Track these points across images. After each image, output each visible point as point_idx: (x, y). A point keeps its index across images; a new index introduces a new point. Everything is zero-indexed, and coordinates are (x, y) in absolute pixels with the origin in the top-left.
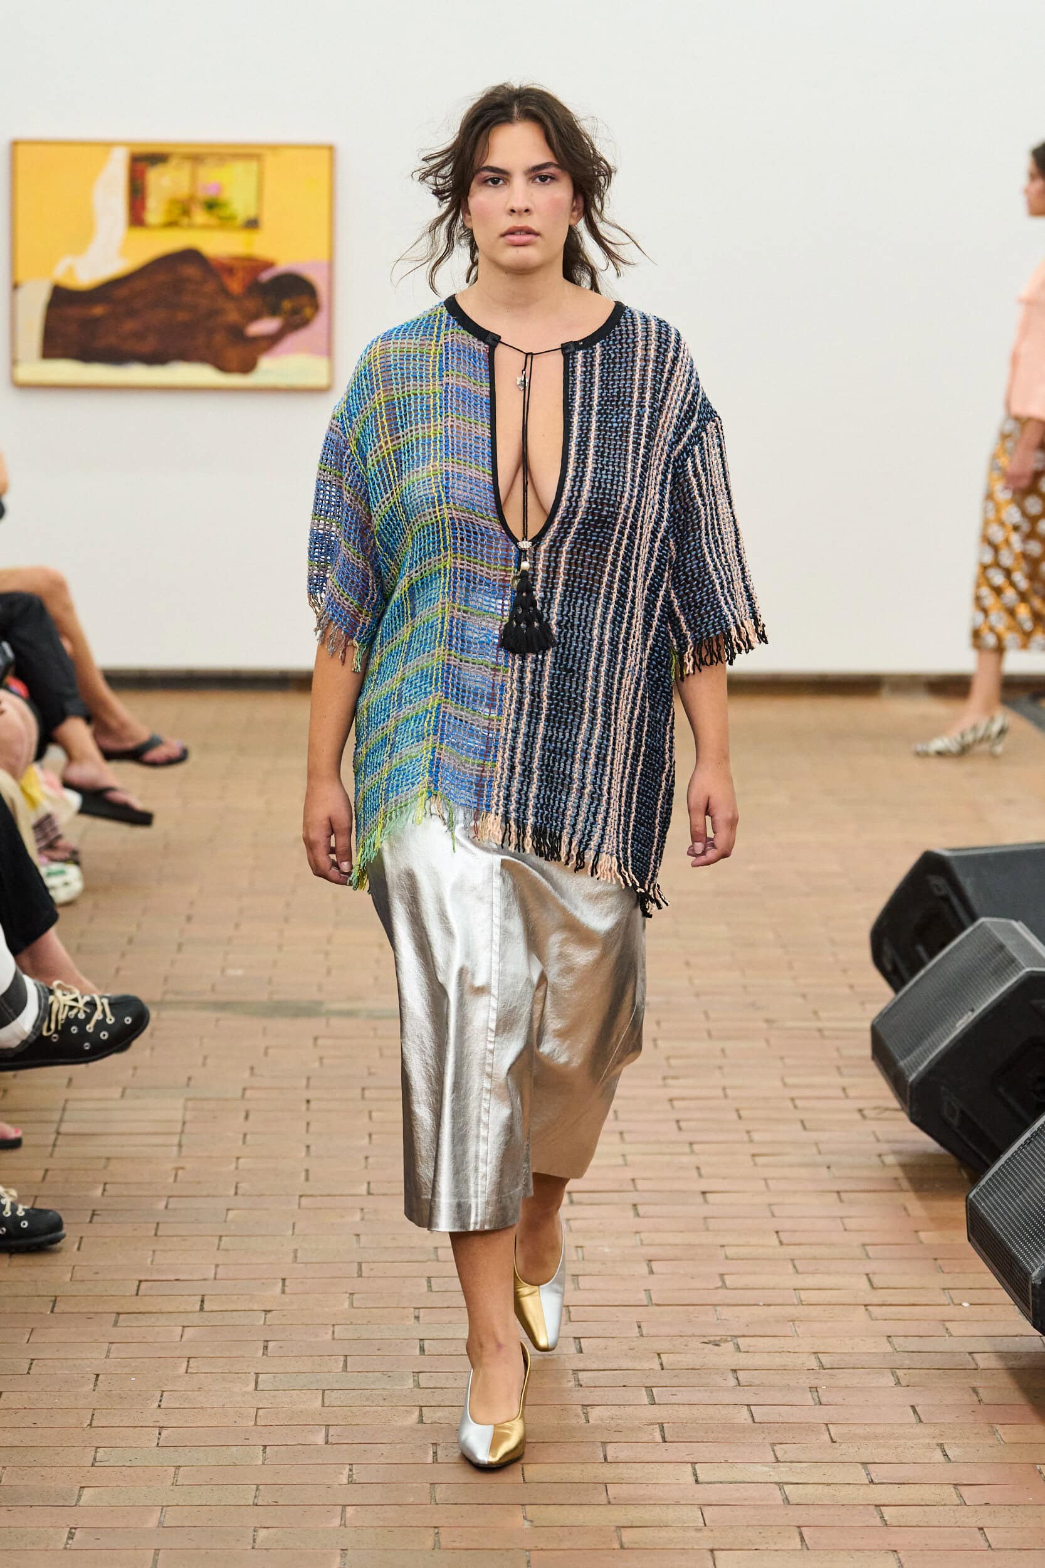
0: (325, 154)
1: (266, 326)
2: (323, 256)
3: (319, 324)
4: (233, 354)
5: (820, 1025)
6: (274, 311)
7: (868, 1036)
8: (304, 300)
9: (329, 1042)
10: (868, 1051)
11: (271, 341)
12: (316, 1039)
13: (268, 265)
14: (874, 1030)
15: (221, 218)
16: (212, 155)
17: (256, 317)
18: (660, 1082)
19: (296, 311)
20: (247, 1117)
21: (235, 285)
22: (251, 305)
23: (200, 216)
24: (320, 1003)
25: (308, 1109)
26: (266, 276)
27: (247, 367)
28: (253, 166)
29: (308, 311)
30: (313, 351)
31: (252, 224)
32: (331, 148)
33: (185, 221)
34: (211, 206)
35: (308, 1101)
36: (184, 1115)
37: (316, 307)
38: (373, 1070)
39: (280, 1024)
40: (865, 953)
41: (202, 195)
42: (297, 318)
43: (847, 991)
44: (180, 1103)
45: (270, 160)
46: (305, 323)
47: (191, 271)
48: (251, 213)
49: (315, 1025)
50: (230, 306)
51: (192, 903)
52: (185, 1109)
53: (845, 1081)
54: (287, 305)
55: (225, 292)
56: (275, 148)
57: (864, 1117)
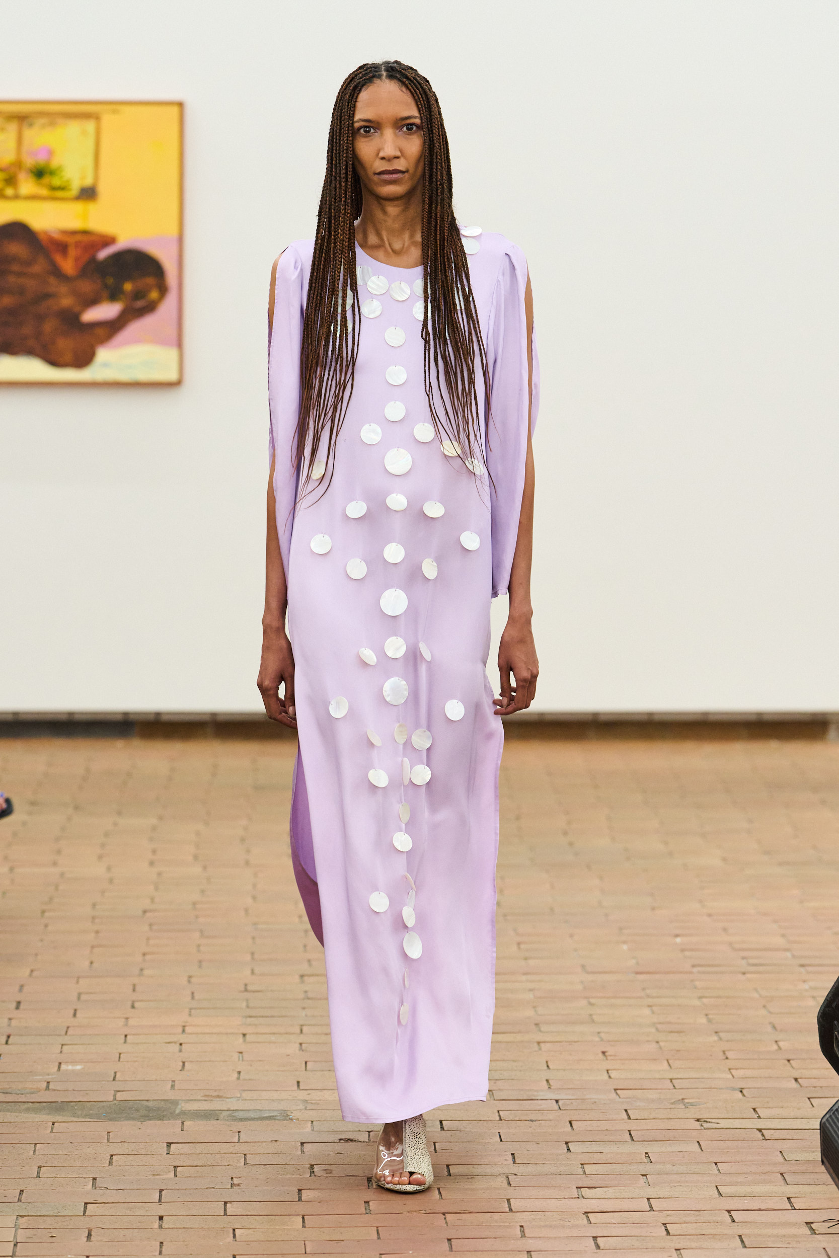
0: (175, 110)
1: (106, 311)
2: (173, 231)
3: (167, 306)
4: (64, 344)
5: (761, 1124)
6: (113, 296)
7: (816, 1137)
8: (150, 280)
9: (186, 1148)
10: (818, 1156)
11: (112, 328)
12: (169, 1144)
13: (108, 241)
14: (823, 1128)
15: (54, 189)
16: (42, 114)
17: (93, 302)
18: (575, 1193)
19: (139, 295)
20: (89, 1236)
21: (68, 266)
22: (87, 287)
23: (27, 186)
24: (175, 1103)
25: (161, 1227)
26: (103, 254)
27: (83, 360)
28: (90, 126)
29: (154, 295)
30: (162, 342)
31: (88, 194)
32: (180, 105)
33: (9, 191)
34: (39, 173)
35: (161, 1218)
36: (15, 1236)
37: (163, 290)
38: (236, 1181)
39: (125, 1128)
40: (814, 1040)
41: (29, 161)
42: (140, 304)
43: (793, 1084)
44: (10, 1221)
45: (107, 120)
46: (150, 308)
47: (15, 248)
48: (88, 182)
49: (169, 1129)
50: (63, 289)
51: (22, 987)
52: (17, 1227)
53: (790, 1190)
54: (128, 287)
55: (57, 272)
56: (115, 105)
57: (813, 1231)
